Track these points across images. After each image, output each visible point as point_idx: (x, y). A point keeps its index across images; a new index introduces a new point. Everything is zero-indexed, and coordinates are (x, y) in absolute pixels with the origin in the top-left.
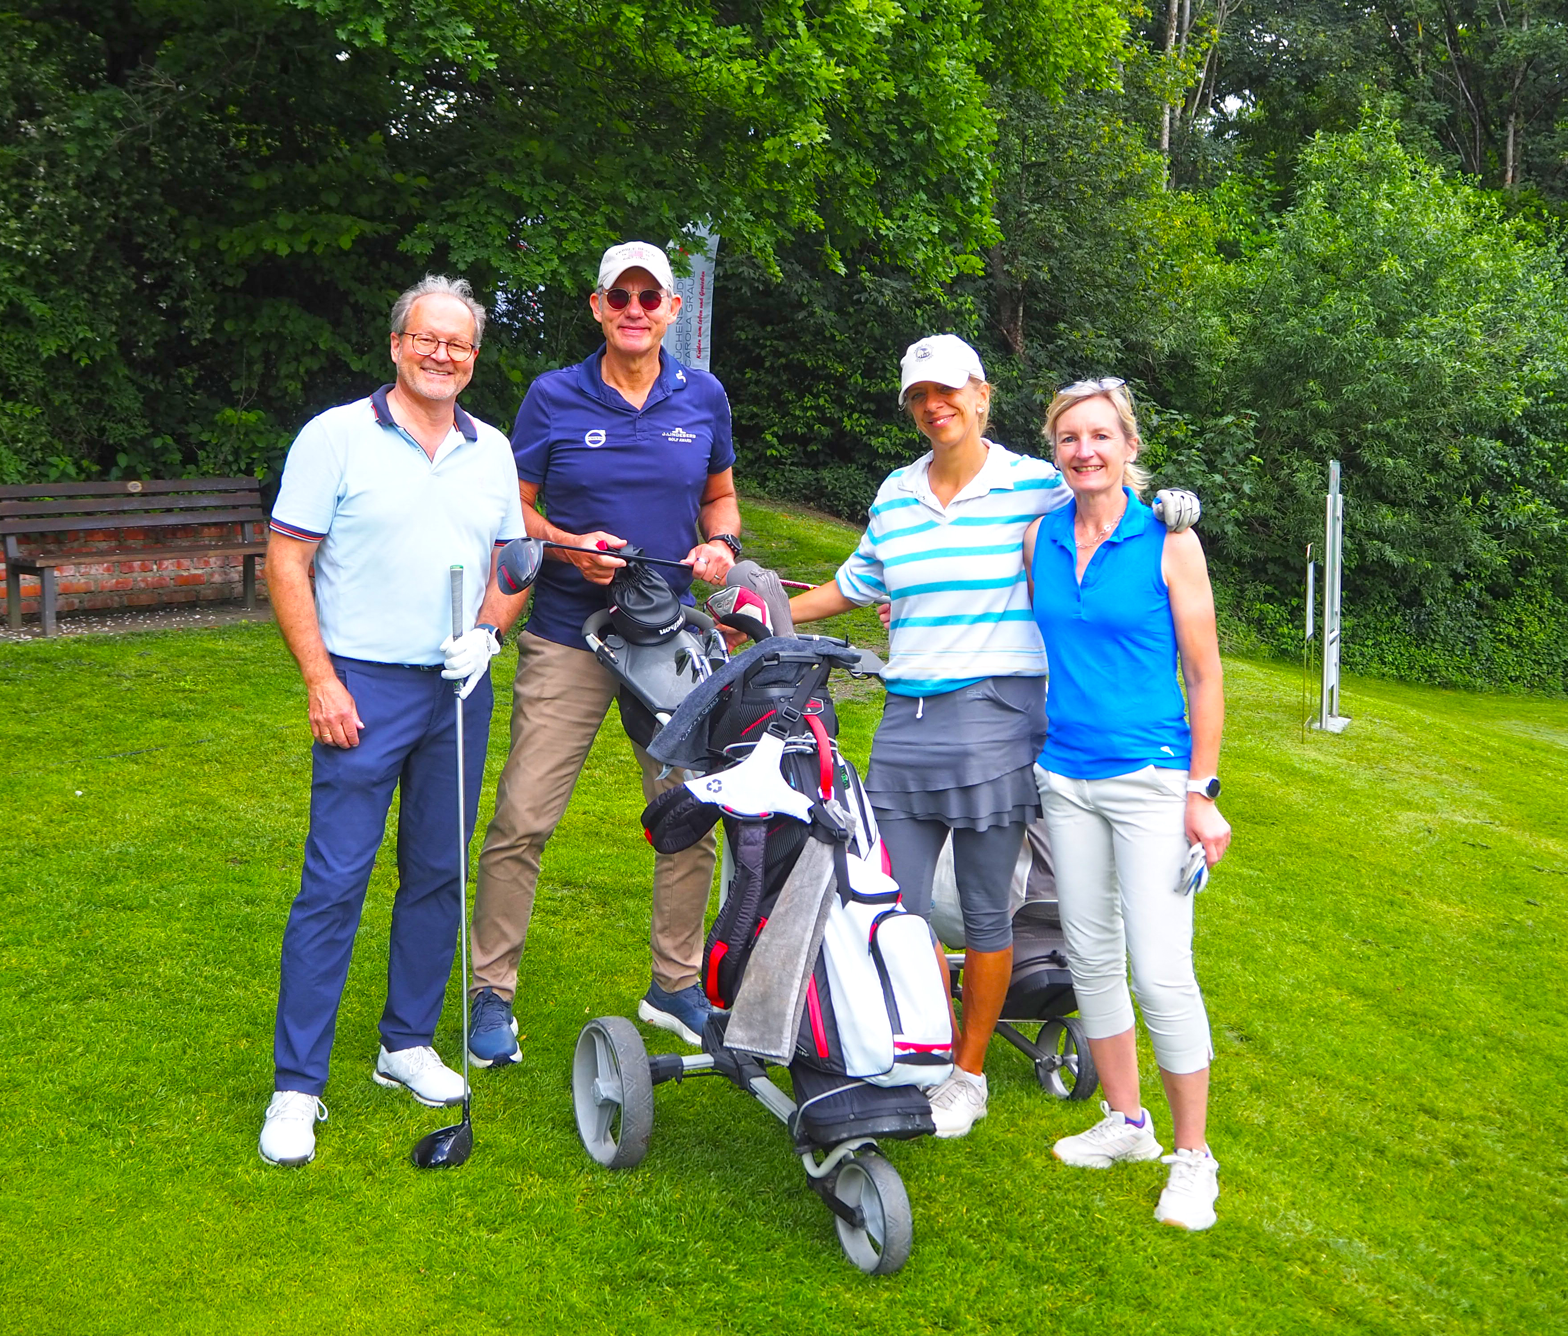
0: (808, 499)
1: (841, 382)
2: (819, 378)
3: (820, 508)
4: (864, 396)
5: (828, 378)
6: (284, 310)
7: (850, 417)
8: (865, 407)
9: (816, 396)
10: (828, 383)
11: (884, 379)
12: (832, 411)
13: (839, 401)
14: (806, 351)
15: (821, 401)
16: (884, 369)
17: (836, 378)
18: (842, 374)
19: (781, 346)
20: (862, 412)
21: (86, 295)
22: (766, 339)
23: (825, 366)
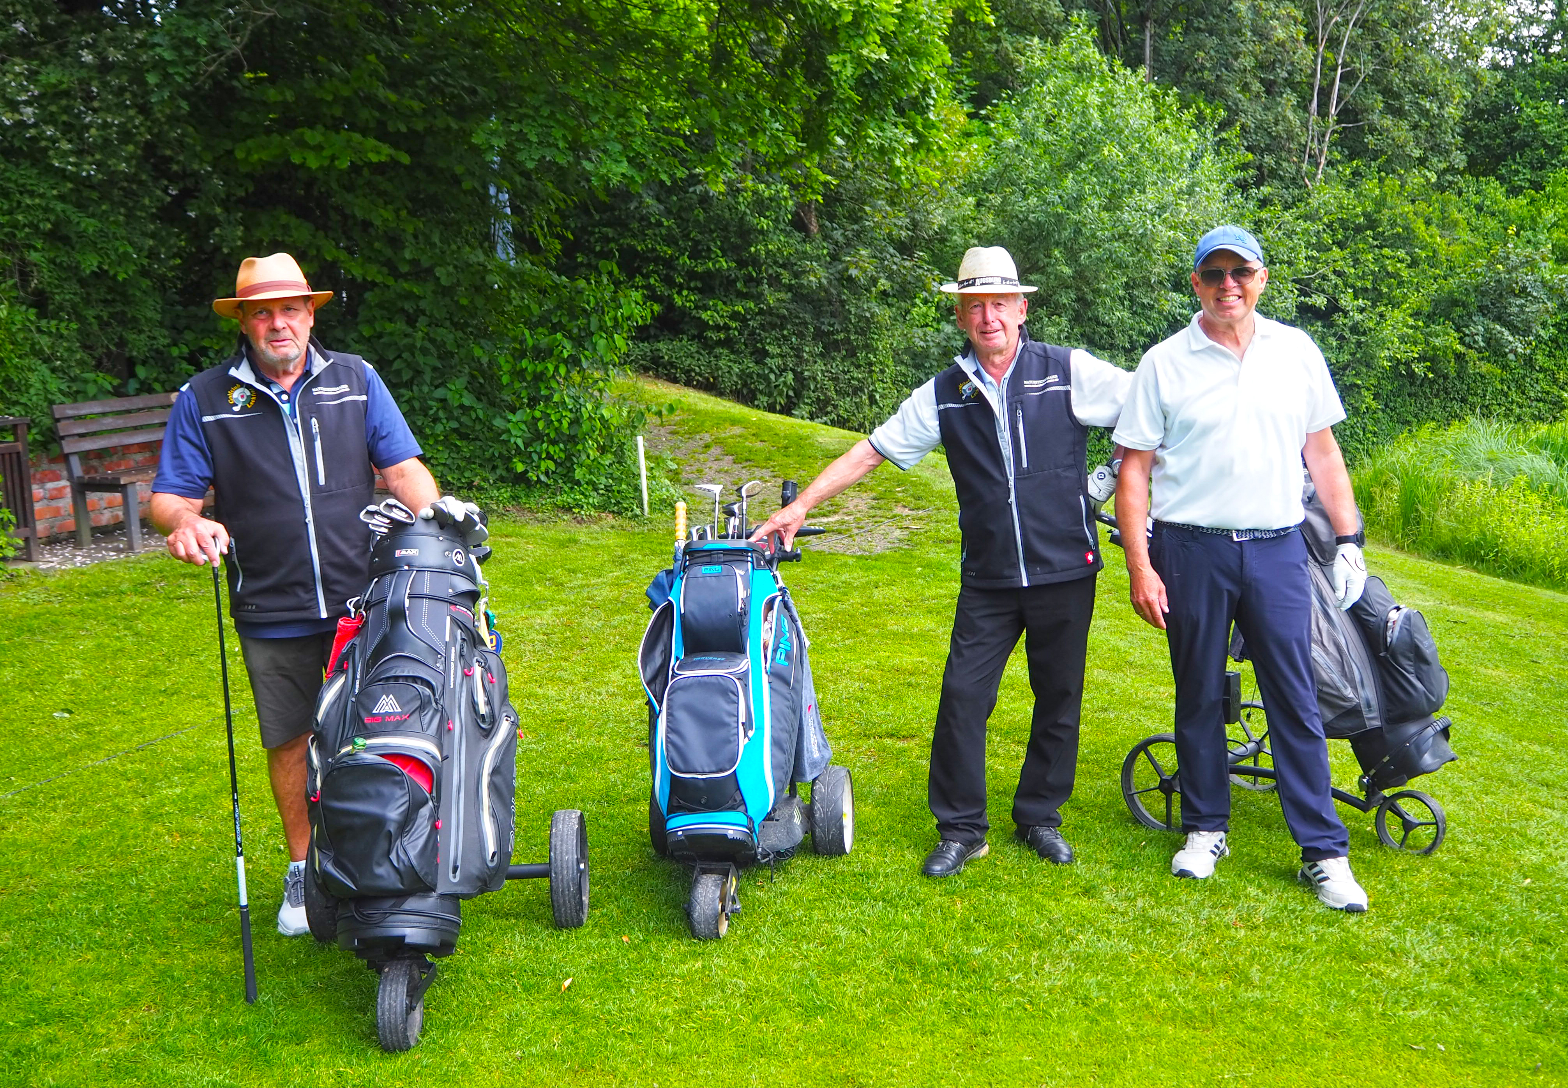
0: (646, 369)
1: (669, 263)
2: (648, 260)
3: (657, 376)
4: (691, 275)
5: (657, 260)
6: (284, 219)
7: (679, 293)
8: (692, 285)
9: (646, 277)
10: (656, 265)
11: (710, 259)
12: (662, 290)
13: (668, 281)
14: (634, 236)
15: (652, 281)
16: (709, 249)
17: (663, 259)
18: (671, 256)
19: (610, 232)
20: (689, 289)
21: (122, 210)
22: (594, 226)
23: (654, 250)
